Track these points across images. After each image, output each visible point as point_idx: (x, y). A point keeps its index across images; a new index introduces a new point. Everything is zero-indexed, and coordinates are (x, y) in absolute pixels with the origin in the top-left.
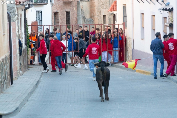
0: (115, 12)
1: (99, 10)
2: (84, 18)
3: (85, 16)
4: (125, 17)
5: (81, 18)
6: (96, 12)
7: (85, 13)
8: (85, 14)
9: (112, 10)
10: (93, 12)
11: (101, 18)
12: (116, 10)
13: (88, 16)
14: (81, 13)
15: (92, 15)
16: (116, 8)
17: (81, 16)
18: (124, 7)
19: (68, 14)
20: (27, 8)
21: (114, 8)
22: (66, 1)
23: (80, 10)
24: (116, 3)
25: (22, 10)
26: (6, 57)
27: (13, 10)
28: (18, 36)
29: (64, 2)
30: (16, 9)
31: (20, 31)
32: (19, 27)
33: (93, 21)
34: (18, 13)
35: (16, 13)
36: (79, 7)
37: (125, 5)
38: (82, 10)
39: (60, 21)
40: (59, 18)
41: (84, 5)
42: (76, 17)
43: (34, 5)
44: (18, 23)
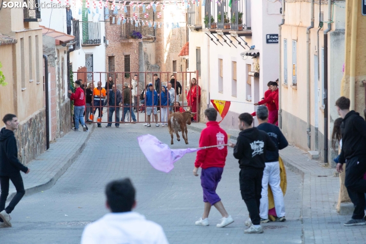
0: (187, 57)
2: (147, 63)
3: (149, 61)
4: (198, 63)
5: (144, 64)
7: (149, 57)
8: (149, 59)
9: (183, 54)
10: (160, 56)
11: (169, 64)
12: (188, 55)
13: (152, 62)
14: (143, 58)
15: (159, 60)
16: (188, 52)
17: (144, 61)
18: (198, 51)
19: (127, 58)
20: (72, 50)
21: (185, 51)
22: (124, 42)
23: (143, 54)
24: (188, 45)
25: (65, 53)
26: (40, 113)
27: (51, 53)
28: (59, 86)
29: (122, 43)
30: (56, 51)
31: (61, 79)
32: (61, 75)
33: (159, 68)
34: (58, 56)
35: (56, 56)
36: (141, 49)
37: (200, 47)
38: (145, 53)
39: (116, 67)
40: (116, 63)
41: (148, 47)
42: (137, 62)
43: (83, 46)
44: (58, 68)
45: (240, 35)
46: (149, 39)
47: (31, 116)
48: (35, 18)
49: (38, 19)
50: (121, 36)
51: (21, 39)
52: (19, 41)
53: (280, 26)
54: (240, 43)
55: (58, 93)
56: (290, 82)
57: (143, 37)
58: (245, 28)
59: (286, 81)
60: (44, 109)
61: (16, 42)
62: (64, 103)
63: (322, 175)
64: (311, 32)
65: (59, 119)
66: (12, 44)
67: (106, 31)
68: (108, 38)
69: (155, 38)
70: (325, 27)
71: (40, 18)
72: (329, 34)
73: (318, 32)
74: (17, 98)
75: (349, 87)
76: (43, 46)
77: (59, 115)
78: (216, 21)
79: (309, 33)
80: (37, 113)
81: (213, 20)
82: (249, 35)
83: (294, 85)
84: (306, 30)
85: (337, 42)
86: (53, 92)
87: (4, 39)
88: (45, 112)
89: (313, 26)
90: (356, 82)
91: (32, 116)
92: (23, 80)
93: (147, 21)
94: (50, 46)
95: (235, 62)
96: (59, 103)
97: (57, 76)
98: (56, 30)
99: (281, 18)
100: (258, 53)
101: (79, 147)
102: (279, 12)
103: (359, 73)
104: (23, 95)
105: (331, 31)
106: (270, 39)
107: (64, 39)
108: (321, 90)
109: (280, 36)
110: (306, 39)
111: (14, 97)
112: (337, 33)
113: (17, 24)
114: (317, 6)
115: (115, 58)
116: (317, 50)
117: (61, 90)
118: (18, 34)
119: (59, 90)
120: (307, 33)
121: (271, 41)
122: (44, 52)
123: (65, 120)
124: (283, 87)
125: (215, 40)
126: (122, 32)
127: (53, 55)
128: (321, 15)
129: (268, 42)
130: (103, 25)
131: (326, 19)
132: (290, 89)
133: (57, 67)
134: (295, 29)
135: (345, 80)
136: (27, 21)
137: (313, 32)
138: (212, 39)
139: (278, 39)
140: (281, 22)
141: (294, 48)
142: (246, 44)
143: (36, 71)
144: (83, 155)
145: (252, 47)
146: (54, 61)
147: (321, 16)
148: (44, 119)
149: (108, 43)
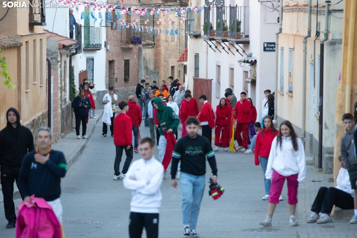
0: (185, 63)
1: (166, 59)
2: (146, 68)
3: (148, 66)
4: (197, 69)
5: (143, 69)
6: (162, 62)
7: (148, 62)
8: (148, 64)
9: (182, 60)
10: (159, 61)
11: (168, 70)
12: (186, 60)
13: (151, 67)
14: (143, 63)
15: (158, 65)
16: (187, 58)
17: (143, 66)
18: (197, 56)
19: (127, 63)
20: (74, 54)
21: (184, 57)
22: (124, 47)
23: (143, 59)
24: (187, 51)
25: (67, 56)
26: (42, 115)
27: (55, 56)
28: (61, 88)
29: (122, 48)
30: (59, 54)
31: (63, 82)
32: (63, 78)
33: (158, 73)
34: (61, 59)
35: (59, 59)
36: (141, 54)
37: (198, 54)
38: (144, 59)
39: (116, 71)
40: (116, 67)
41: (148, 53)
42: (137, 67)
43: (84, 50)
44: (61, 72)
45: (238, 43)
46: (148, 45)
47: (33, 118)
48: (40, 22)
49: (43, 23)
50: (121, 41)
51: (27, 42)
52: (24, 44)
53: (277, 34)
54: (237, 50)
55: (60, 95)
56: (286, 90)
57: (143, 43)
58: (244, 36)
59: (282, 88)
60: (47, 110)
61: (21, 45)
62: (66, 105)
63: (315, 180)
64: (308, 41)
65: (60, 121)
66: (18, 47)
67: (107, 36)
68: (109, 43)
69: (154, 44)
70: (322, 36)
71: (45, 22)
72: (325, 43)
73: (315, 41)
74: (21, 100)
75: (345, 96)
76: (47, 49)
77: (60, 117)
78: (215, 29)
79: (305, 42)
80: (39, 114)
81: (212, 28)
82: (247, 43)
83: (290, 92)
84: (302, 40)
85: (334, 51)
86: (56, 94)
87: (9, 42)
88: (47, 114)
89: (309, 36)
90: (352, 91)
91: (35, 117)
92: (27, 82)
93: (147, 27)
94: (53, 50)
95: (232, 69)
96: (61, 105)
97: (59, 78)
98: (59, 34)
99: (278, 27)
100: (256, 61)
101: (79, 149)
102: (276, 22)
103: (355, 82)
104: (27, 97)
105: (328, 41)
106: (267, 47)
107: (67, 43)
108: (316, 97)
109: (278, 44)
110: (302, 48)
111: (18, 98)
112: (333, 43)
113: (22, 27)
114: (314, 17)
115: (115, 62)
116: (313, 59)
117: (63, 92)
118: (24, 37)
119: (61, 93)
120: (304, 42)
121: (268, 49)
122: (47, 55)
123: (66, 122)
124: (279, 94)
125: (213, 47)
126: (123, 37)
127: (56, 58)
128: (318, 24)
129: (265, 50)
130: (104, 30)
131: (323, 29)
132: (286, 96)
133: (59, 70)
134: (292, 38)
135: (341, 88)
136: (32, 25)
137: (310, 41)
138: (210, 46)
139: (275, 47)
140: (278, 31)
141: (291, 56)
142: (244, 52)
143: (39, 73)
144: (83, 157)
145: (249, 54)
146: (56, 64)
147: (318, 26)
148: (46, 121)
149: (108, 48)
